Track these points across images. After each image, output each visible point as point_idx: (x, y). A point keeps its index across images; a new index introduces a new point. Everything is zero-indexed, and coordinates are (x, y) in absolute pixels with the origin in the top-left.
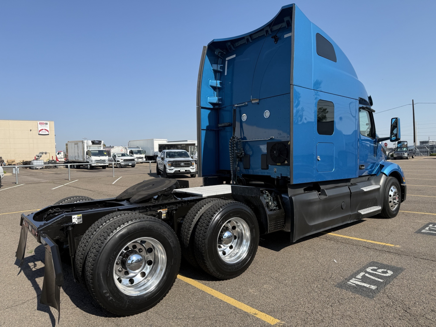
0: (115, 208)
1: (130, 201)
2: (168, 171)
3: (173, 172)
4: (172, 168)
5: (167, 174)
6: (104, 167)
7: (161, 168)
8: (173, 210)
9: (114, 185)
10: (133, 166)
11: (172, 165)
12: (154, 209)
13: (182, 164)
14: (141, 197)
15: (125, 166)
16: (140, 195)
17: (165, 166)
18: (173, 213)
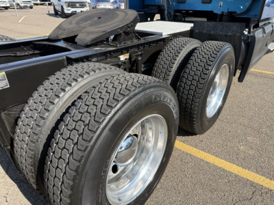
0: (62, 56)
1: (76, 43)
2: (66, 11)
3: (70, 12)
4: (69, 8)
5: (65, 14)
6: (6, 8)
7: (58, 8)
8: (138, 56)
9: (21, 23)
10: (31, 7)
11: (69, 6)
12: (114, 55)
13: (78, 5)
14: (94, 36)
15: (25, 7)
16: (89, 33)
17: (62, 6)
18: (138, 60)
